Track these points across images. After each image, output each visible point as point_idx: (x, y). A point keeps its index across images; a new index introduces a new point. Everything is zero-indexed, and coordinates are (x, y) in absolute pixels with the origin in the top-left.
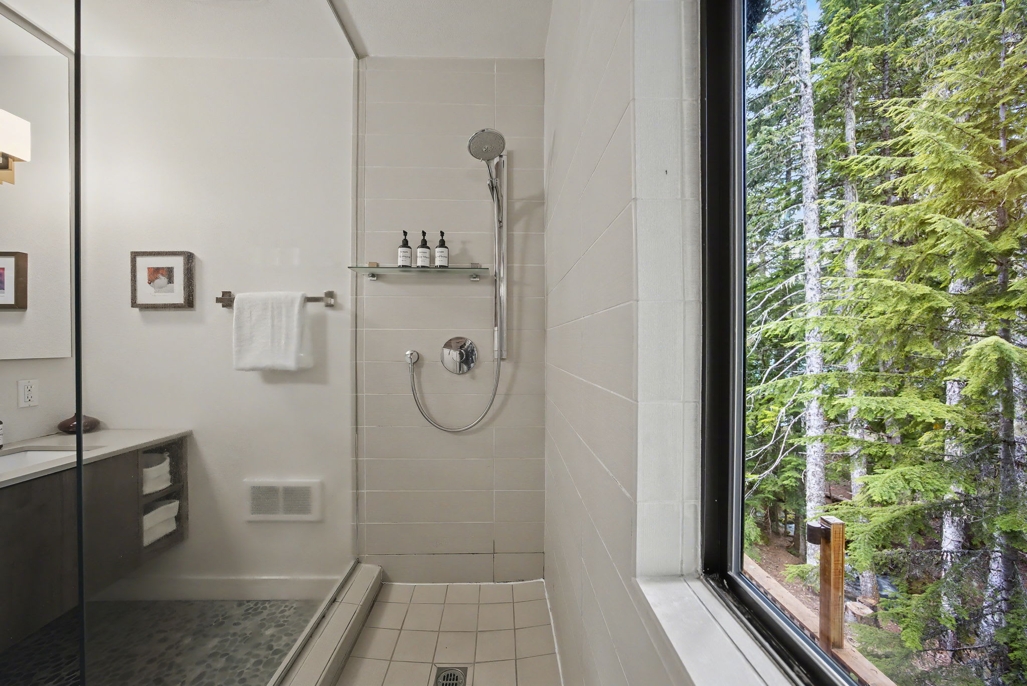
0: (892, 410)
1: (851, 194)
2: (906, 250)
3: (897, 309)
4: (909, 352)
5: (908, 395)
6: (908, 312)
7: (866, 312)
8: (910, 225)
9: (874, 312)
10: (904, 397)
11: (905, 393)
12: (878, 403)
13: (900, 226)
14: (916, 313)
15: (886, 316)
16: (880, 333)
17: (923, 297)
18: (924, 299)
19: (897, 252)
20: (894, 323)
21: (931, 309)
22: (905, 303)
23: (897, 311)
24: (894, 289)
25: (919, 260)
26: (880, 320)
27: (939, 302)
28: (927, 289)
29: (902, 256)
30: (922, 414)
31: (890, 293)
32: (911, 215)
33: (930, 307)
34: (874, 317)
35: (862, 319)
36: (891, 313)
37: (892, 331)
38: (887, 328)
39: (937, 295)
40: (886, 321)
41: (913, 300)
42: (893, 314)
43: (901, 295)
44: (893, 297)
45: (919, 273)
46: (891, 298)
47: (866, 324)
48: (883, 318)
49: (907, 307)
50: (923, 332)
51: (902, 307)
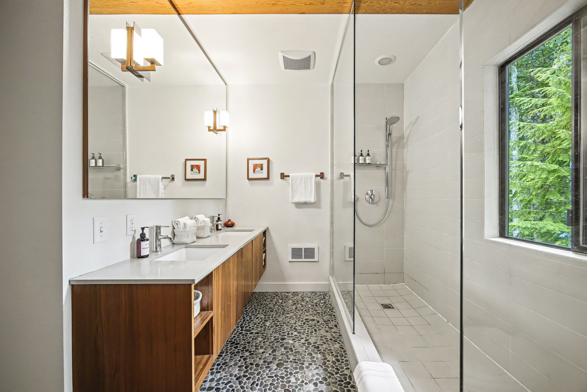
0: (539, 228)
1: (514, 113)
2: (545, 146)
3: (541, 177)
4: (547, 199)
5: (547, 221)
6: (547, 179)
7: (524, 179)
8: (548, 133)
9: (529, 179)
10: (545, 222)
11: (546, 220)
12: (531, 224)
13: (543, 134)
14: (551, 179)
15: (535, 181)
16: (532, 190)
17: (554, 171)
18: (555, 171)
19: (541, 147)
20: (539, 184)
21: (559, 177)
22: (545, 174)
23: (541, 178)
24: (540, 167)
25: (553, 151)
26: (532, 183)
27: (562, 173)
28: (556, 167)
29: (544, 149)
30: (554, 229)
31: (538, 169)
32: (549, 128)
33: (558, 176)
34: (529, 181)
35: (523, 182)
36: (538, 179)
37: (539, 188)
38: (536, 187)
39: (561, 170)
40: (535, 183)
41: (549, 172)
42: (539, 180)
43: (543, 170)
44: (539, 171)
45: (553, 158)
46: (538, 171)
47: (525, 185)
48: (534, 182)
49: (546, 176)
50: (555, 189)
51: (544, 176)
